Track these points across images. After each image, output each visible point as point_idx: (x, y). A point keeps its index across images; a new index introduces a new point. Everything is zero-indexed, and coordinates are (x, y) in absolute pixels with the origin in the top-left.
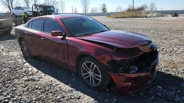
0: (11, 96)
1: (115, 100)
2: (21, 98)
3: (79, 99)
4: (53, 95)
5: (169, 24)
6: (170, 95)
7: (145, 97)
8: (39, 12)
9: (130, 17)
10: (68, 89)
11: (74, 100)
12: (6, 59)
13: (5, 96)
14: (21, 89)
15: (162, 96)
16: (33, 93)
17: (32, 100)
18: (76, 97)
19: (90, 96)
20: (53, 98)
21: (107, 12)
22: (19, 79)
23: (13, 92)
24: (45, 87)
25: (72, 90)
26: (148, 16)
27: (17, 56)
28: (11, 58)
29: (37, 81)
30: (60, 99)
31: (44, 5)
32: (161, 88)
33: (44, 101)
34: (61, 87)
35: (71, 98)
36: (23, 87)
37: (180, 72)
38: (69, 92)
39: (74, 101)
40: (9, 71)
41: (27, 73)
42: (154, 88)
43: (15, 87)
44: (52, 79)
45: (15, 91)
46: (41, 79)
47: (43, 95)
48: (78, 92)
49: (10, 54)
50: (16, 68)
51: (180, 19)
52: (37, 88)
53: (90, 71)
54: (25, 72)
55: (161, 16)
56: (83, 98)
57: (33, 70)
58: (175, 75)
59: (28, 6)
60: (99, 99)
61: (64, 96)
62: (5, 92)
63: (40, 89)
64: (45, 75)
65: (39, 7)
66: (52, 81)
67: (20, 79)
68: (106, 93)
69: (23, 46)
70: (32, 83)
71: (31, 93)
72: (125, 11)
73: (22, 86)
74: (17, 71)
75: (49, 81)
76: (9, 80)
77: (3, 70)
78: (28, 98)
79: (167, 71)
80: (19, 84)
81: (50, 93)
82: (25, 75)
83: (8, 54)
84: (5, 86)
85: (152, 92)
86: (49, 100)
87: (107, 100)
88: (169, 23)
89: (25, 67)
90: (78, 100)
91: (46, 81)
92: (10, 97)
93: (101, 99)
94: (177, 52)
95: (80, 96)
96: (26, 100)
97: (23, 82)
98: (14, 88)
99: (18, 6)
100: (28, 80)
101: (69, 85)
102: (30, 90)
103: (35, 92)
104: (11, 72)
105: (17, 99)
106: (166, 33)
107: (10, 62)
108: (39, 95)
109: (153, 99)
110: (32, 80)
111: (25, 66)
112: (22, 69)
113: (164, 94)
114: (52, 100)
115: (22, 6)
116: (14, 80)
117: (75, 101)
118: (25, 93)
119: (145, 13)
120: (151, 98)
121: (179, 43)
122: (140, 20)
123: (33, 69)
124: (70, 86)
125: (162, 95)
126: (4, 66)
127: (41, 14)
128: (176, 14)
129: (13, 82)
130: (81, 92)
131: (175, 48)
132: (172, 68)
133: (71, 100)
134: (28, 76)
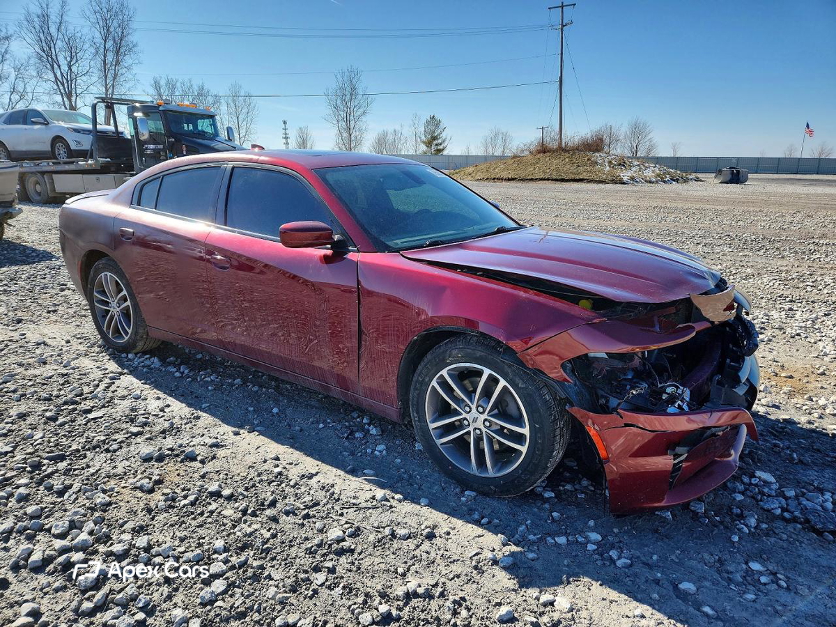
0: (91, 533)
1: (595, 536)
2: (149, 543)
3: (431, 536)
4: (303, 525)
5: (717, 213)
6: (819, 508)
7: (721, 523)
8: (145, 136)
9: (548, 179)
10: (369, 495)
11: (411, 544)
12: (13, 359)
13: (62, 536)
14: (134, 501)
15: (786, 515)
16: (200, 519)
17: (208, 550)
18: (413, 530)
19: (477, 523)
20: (307, 539)
21: (445, 153)
22: (107, 451)
23: (97, 514)
24: (254, 486)
25: (387, 500)
26: (625, 179)
27: (68, 342)
28: (38, 352)
29: (203, 462)
30: (343, 540)
31: (169, 107)
32: (773, 480)
33: (268, 551)
34: (333, 486)
35: (393, 535)
36: (141, 489)
37: (828, 411)
38: (375, 508)
39: (412, 547)
40: (48, 414)
41: (145, 424)
42: (746, 479)
43: (104, 491)
44: (274, 448)
45: (105, 511)
46: (221, 453)
47: (255, 526)
48: (418, 507)
49: (29, 335)
50: (78, 399)
51: (754, 193)
52: (217, 495)
53: (474, 407)
54: (132, 421)
55: (677, 180)
56: (448, 533)
57: (167, 410)
58: (813, 427)
59: (73, 108)
60: (524, 537)
61: (358, 528)
62: (57, 515)
63: (230, 498)
64: (237, 434)
65: (146, 114)
66: (277, 459)
67: (115, 451)
68: (547, 506)
69: (103, 293)
70: (182, 473)
71: (194, 519)
72: (526, 153)
73: (138, 484)
74: (91, 416)
75: (265, 461)
76: (62, 458)
77: (14, 412)
78: (182, 540)
79: (774, 406)
80: (120, 478)
81: (287, 513)
82: (136, 434)
83: (16, 336)
84: (49, 488)
85: (740, 497)
86: (291, 546)
87: (562, 540)
88: (718, 208)
89: (123, 398)
90: (427, 543)
91: (250, 460)
92: (91, 539)
93: (531, 537)
94: (789, 330)
95: (435, 527)
96: (176, 553)
97: (136, 464)
98: (100, 498)
99: (20, 106)
100: (160, 459)
101: (365, 475)
102: (186, 502)
103: (212, 512)
104: (61, 420)
105: (132, 546)
106: (717, 249)
107: (37, 372)
108: (234, 527)
109: (755, 528)
110: (177, 455)
111: (121, 392)
112: (110, 402)
113: (793, 503)
114: (304, 546)
115: (39, 107)
116: (85, 457)
117: (418, 546)
118: (160, 517)
119: (610, 162)
120: (746, 526)
121: (786, 293)
122: (594, 191)
123: (168, 406)
124: (369, 481)
125: (787, 510)
126: (15, 391)
127: (152, 146)
128: (738, 172)
129: (83, 469)
130: (430, 505)
131: (775, 314)
132: (790, 395)
133: (395, 546)
134: (150, 439)
